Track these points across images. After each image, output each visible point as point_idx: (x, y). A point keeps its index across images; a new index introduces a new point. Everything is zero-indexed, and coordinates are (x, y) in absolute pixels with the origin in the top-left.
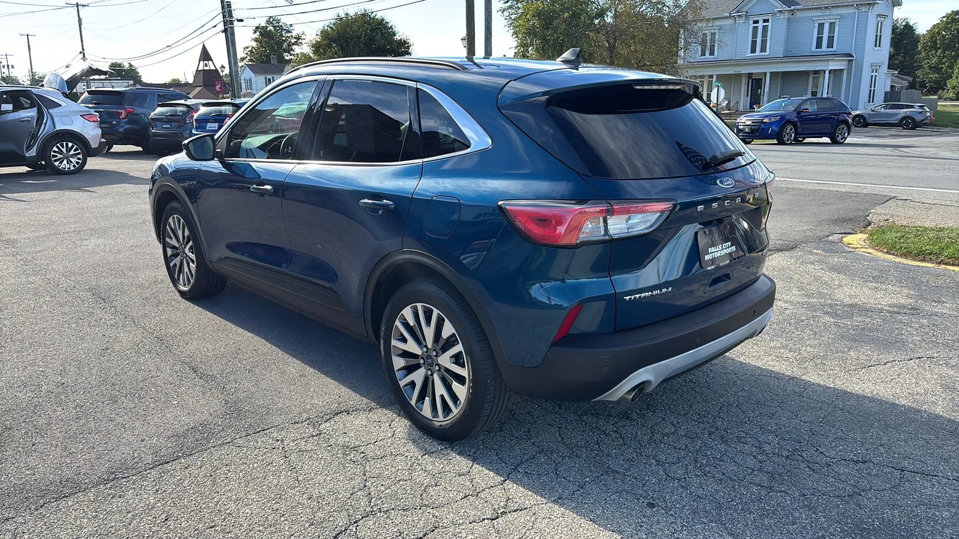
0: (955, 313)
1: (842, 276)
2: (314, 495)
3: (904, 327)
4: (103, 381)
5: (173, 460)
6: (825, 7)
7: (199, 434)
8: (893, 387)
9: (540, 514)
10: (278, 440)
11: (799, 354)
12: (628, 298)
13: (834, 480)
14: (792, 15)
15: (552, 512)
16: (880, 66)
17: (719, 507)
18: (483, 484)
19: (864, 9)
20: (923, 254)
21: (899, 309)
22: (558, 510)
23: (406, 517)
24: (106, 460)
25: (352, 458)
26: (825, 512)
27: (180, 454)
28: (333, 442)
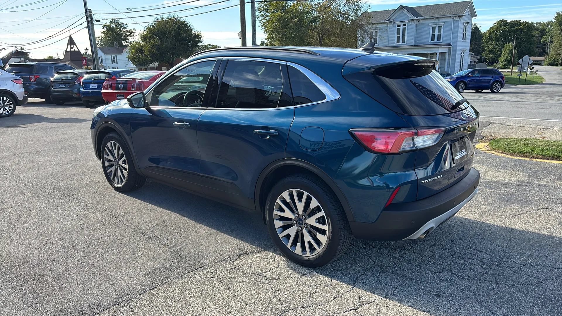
0: (551, 184)
1: (485, 166)
2: (248, 303)
3: (528, 193)
4: (90, 243)
5: (154, 288)
6: (436, 18)
7: (162, 272)
8: (535, 225)
9: (380, 305)
10: (212, 273)
11: (481, 209)
12: (423, 182)
13: (526, 276)
14: (418, 22)
15: (387, 303)
16: (465, 50)
17: (474, 294)
18: (342, 290)
19: (457, 19)
20: (522, 153)
21: (521, 184)
22: (390, 302)
23: (307, 312)
24: (112, 291)
25: (261, 280)
26: (529, 293)
27: (156, 284)
28: (245, 272)
